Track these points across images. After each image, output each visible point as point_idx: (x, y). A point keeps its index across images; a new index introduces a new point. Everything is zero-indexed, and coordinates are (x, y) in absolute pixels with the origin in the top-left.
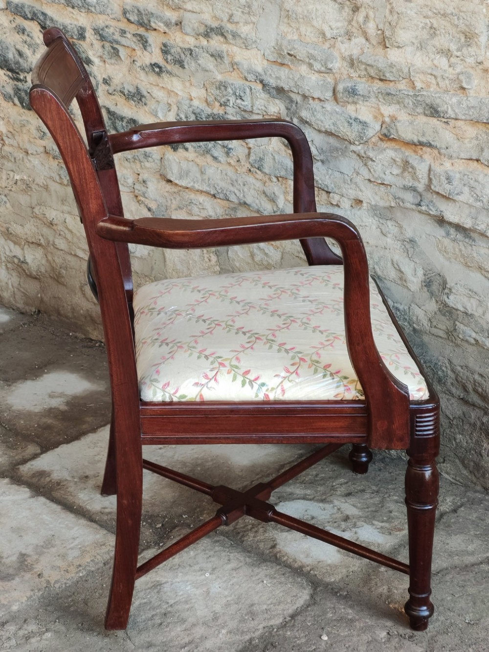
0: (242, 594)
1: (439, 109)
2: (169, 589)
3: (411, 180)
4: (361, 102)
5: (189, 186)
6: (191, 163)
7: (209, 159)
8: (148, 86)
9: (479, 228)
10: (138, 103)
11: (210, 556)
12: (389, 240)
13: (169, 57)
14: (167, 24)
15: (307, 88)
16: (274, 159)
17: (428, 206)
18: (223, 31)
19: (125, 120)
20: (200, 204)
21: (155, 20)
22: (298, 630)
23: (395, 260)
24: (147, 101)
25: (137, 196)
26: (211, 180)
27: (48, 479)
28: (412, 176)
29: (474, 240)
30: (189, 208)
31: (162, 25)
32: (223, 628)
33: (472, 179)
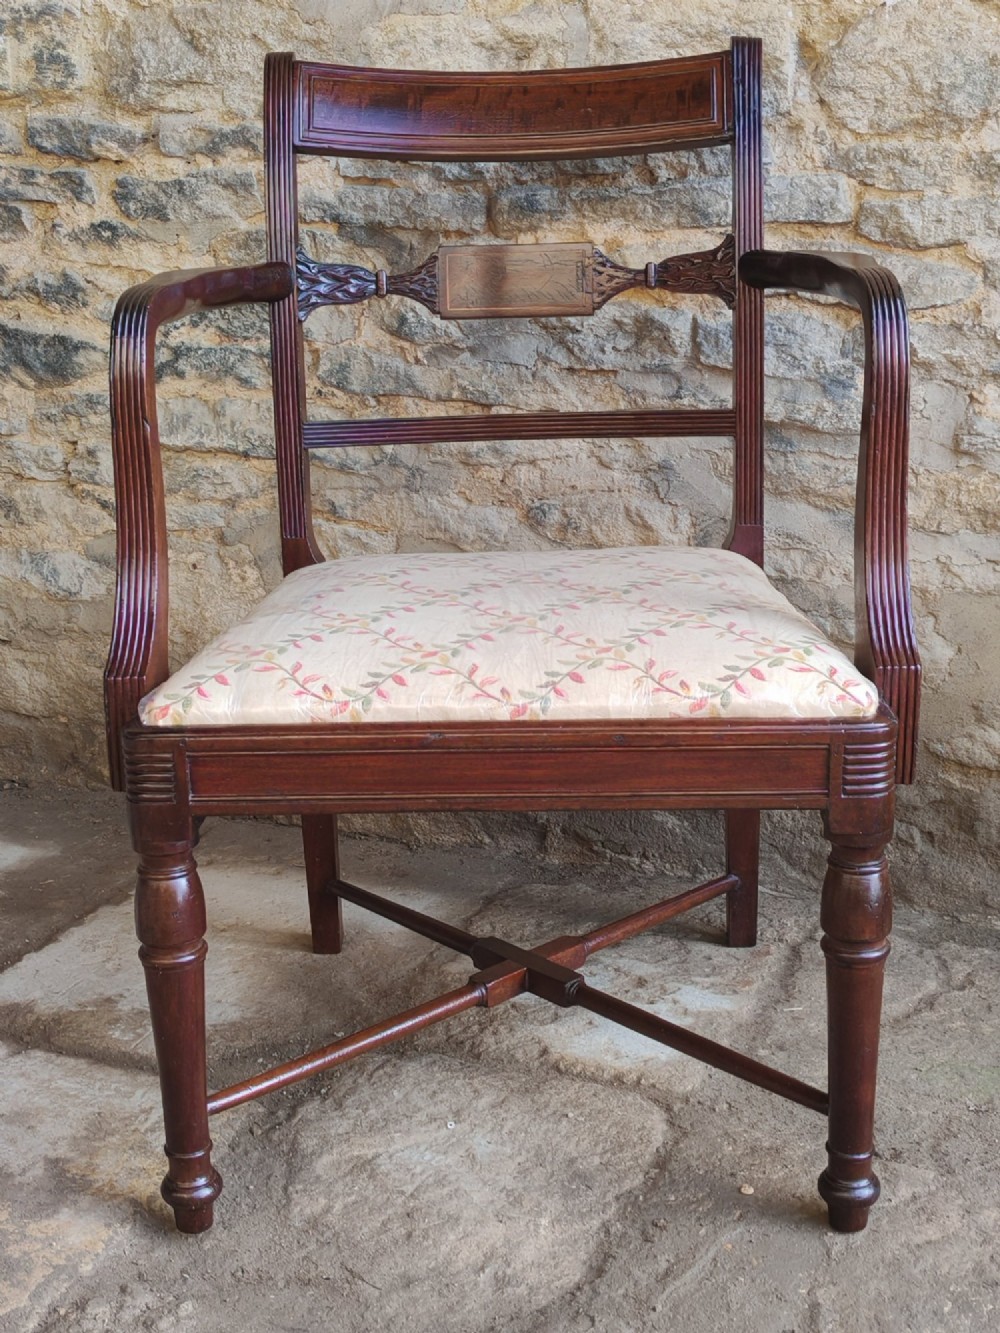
0: (539, 1146)
1: (710, 210)
2: (389, 1167)
3: (656, 352)
4: (545, 225)
5: (191, 443)
6: (191, 401)
7: (231, 385)
8: (87, 270)
9: (802, 418)
10: (69, 303)
11: (434, 1092)
12: (617, 475)
13: (132, 206)
14: (127, 142)
15: (434, 214)
16: (371, 362)
17: (694, 395)
18: (248, 136)
19: (42, 342)
20: (216, 474)
21: (100, 139)
22: (686, 1189)
23: (633, 508)
24: (87, 298)
25: (73, 486)
26: (238, 424)
27: (31, 1018)
28: (660, 346)
29: (790, 443)
30: (193, 486)
31: (114, 145)
32: (539, 1214)
33: (780, 330)
